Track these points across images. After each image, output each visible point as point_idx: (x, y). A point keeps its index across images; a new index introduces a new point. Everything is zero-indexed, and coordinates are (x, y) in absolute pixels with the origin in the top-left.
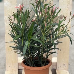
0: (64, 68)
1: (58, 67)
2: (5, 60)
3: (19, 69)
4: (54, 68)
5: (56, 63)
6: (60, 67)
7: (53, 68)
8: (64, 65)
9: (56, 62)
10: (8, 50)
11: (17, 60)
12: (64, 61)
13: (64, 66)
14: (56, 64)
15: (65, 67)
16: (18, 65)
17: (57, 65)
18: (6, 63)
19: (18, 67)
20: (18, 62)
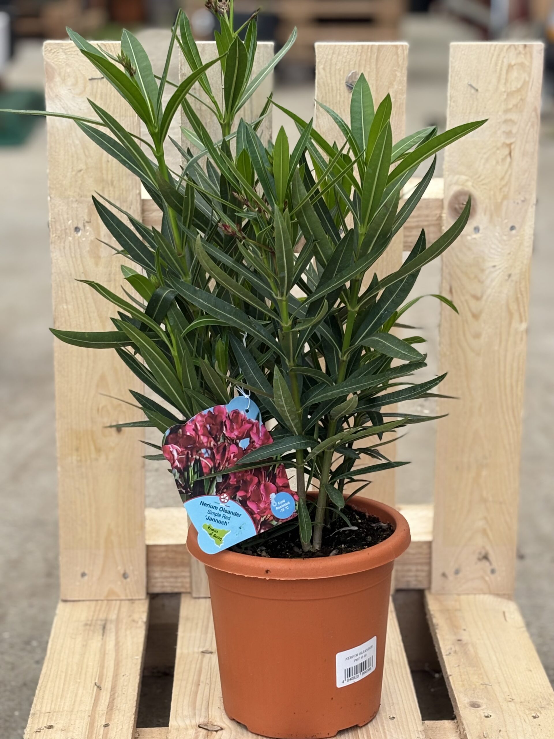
0: (483, 578)
1: (444, 575)
2: (55, 536)
3: (157, 590)
4: (414, 584)
5: (429, 544)
6: (457, 572)
7: (403, 586)
8: (486, 557)
9: (428, 538)
10: (77, 450)
11: (142, 527)
12: (484, 532)
13: (486, 563)
14: (425, 550)
15: (493, 571)
16: (148, 564)
17: (429, 564)
18: (56, 558)
19: (149, 577)
20: (150, 542)
